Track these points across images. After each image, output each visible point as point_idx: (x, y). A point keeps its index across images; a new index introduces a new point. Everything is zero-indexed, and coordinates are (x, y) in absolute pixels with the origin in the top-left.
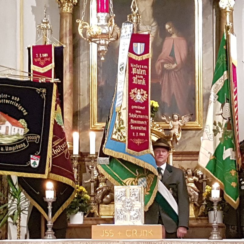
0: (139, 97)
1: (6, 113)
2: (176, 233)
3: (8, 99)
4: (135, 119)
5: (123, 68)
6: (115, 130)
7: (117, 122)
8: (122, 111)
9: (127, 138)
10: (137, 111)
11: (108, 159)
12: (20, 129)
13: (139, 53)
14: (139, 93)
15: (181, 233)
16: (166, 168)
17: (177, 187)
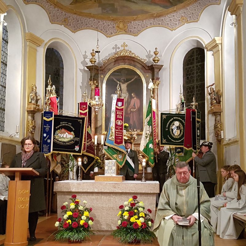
0: (119, 123)
1: (66, 129)
2: (133, 176)
3: (67, 124)
4: (118, 132)
5: (113, 111)
6: (110, 136)
7: (111, 133)
8: (113, 128)
9: (114, 139)
10: (118, 129)
11: (107, 147)
12: (72, 136)
13: (120, 106)
14: (119, 122)
15: (135, 176)
16: (130, 151)
17: (134, 158)
